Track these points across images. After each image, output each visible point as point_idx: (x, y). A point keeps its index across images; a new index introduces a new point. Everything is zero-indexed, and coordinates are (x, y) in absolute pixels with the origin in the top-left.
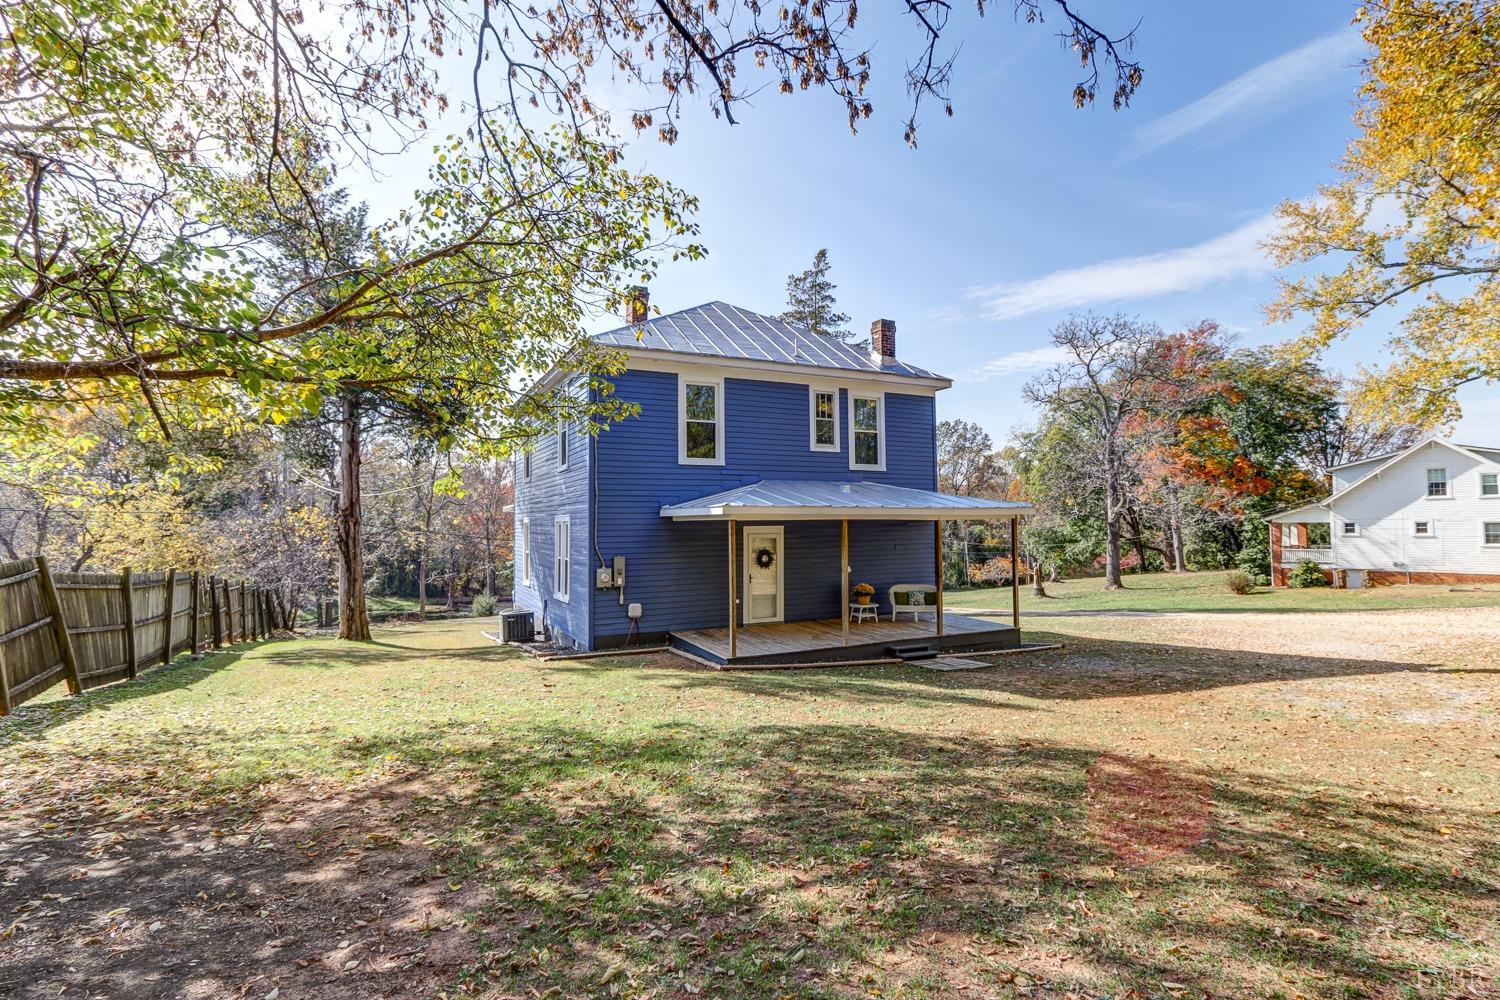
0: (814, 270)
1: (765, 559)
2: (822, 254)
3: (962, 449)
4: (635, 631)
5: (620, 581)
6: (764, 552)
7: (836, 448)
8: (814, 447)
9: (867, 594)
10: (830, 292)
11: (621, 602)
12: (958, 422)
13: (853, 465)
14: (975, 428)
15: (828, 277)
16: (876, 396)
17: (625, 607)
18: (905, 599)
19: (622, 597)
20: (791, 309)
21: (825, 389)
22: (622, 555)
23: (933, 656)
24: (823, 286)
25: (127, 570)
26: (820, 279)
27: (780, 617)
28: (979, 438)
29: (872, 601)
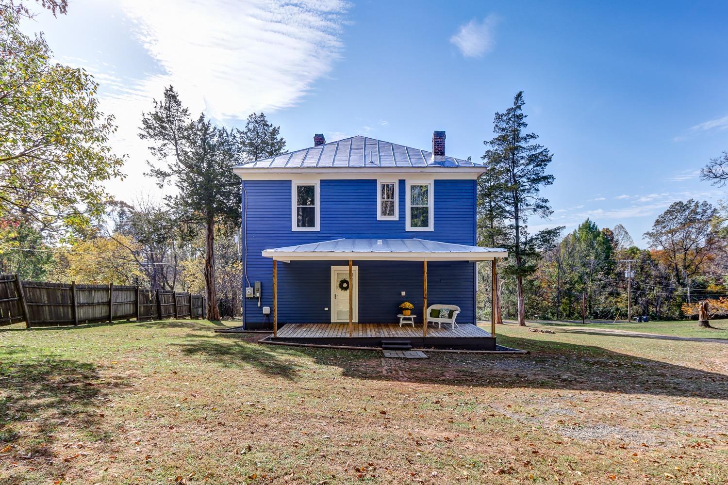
0: (514, 107)
1: (345, 285)
2: (519, 95)
3: (692, 221)
4: (267, 321)
5: (258, 295)
6: (345, 281)
7: (396, 217)
8: (380, 217)
9: (407, 309)
10: (524, 120)
11: (259, 306)
12: (690, 202)
13: (408, 228)
14: (705, 204)
15: (524, 111)
16: (429, 183)
17: (261, 308)
18: (436, 314)
19: (259, 303)
20: (497, 135)
21: (388, 181)
22: (259, 280)
23: (408, 349)
24: (520, 117)
25: (73, 282)
26: (518, 112)
27: (355, 319)
28: (709, 212)
29: (411, 314)
